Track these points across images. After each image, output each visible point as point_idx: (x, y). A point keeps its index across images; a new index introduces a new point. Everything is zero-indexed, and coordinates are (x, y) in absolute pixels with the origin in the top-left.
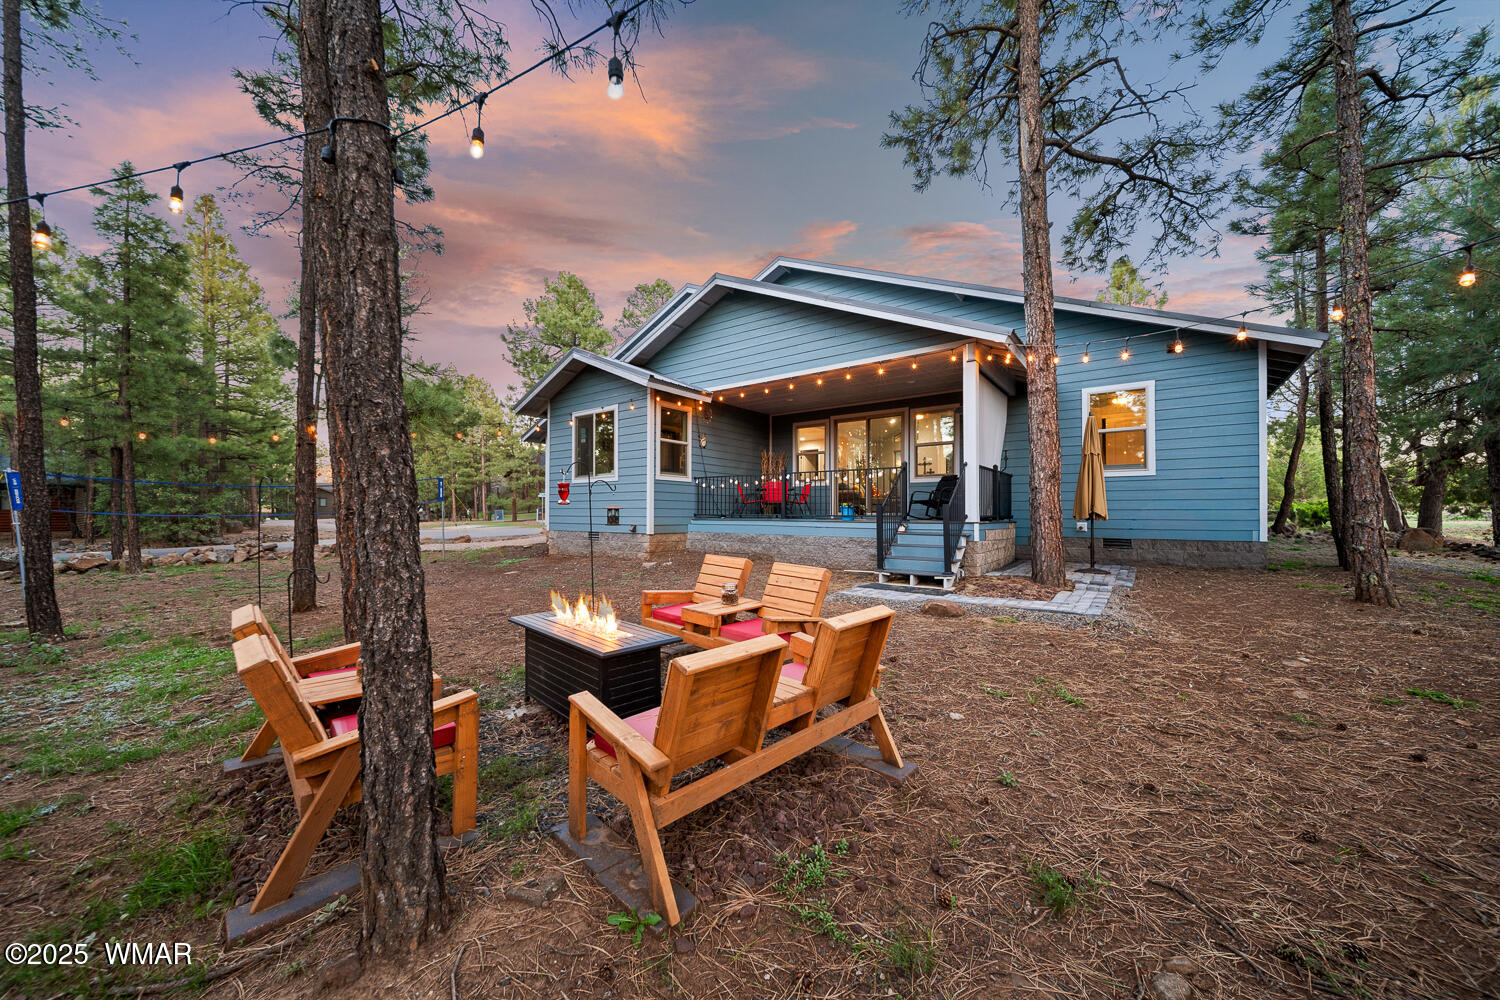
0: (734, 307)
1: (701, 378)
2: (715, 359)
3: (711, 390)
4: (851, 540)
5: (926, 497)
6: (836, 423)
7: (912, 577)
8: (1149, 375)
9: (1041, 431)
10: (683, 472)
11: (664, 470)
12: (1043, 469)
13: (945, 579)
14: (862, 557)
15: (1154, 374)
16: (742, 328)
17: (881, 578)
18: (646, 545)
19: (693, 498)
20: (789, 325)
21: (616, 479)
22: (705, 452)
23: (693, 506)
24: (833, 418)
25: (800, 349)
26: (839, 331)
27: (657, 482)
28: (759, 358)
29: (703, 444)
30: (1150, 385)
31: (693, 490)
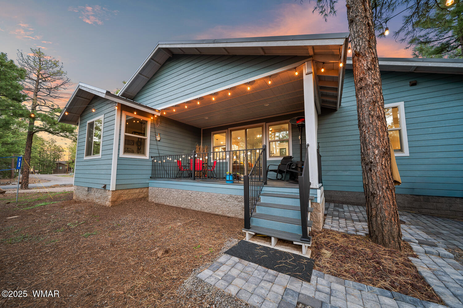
0: (172, 64)
1: (156, 103)
2: (162, 93)
3: (160, 109)
4: (231, 196)
5: (276, 168)
6: (231, 131)
7: (273, 239)
8: (400, 99)
9: (372, 116)
10: (143, 153)
11: (126, 151)
12: (377, 147)
13: (303, 245)
14: (238, 208)
15: (402, 99)
16: (176, 74)
17: (247, 235)
18: (110, 197)
19: (150, 168)
20: (198, 69)
21: (100, 157)
22: (159, 143)
23: (150, 172)
24: (229, 129)
25: (204, 81)
26: (225, 68)
27: (119, 159)
28: (183, 89)
29: (158, 139)
30: (401, 105)
31: (150, 163)
